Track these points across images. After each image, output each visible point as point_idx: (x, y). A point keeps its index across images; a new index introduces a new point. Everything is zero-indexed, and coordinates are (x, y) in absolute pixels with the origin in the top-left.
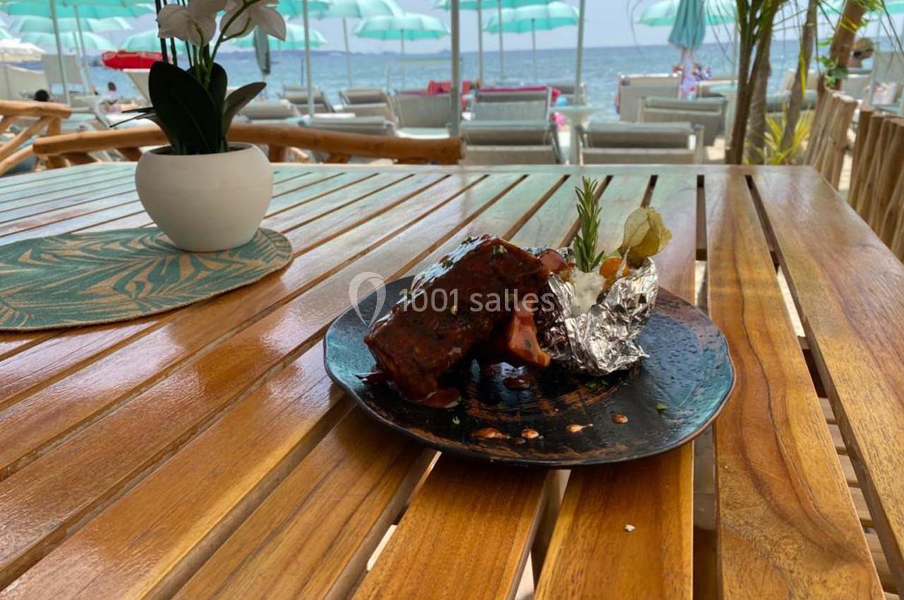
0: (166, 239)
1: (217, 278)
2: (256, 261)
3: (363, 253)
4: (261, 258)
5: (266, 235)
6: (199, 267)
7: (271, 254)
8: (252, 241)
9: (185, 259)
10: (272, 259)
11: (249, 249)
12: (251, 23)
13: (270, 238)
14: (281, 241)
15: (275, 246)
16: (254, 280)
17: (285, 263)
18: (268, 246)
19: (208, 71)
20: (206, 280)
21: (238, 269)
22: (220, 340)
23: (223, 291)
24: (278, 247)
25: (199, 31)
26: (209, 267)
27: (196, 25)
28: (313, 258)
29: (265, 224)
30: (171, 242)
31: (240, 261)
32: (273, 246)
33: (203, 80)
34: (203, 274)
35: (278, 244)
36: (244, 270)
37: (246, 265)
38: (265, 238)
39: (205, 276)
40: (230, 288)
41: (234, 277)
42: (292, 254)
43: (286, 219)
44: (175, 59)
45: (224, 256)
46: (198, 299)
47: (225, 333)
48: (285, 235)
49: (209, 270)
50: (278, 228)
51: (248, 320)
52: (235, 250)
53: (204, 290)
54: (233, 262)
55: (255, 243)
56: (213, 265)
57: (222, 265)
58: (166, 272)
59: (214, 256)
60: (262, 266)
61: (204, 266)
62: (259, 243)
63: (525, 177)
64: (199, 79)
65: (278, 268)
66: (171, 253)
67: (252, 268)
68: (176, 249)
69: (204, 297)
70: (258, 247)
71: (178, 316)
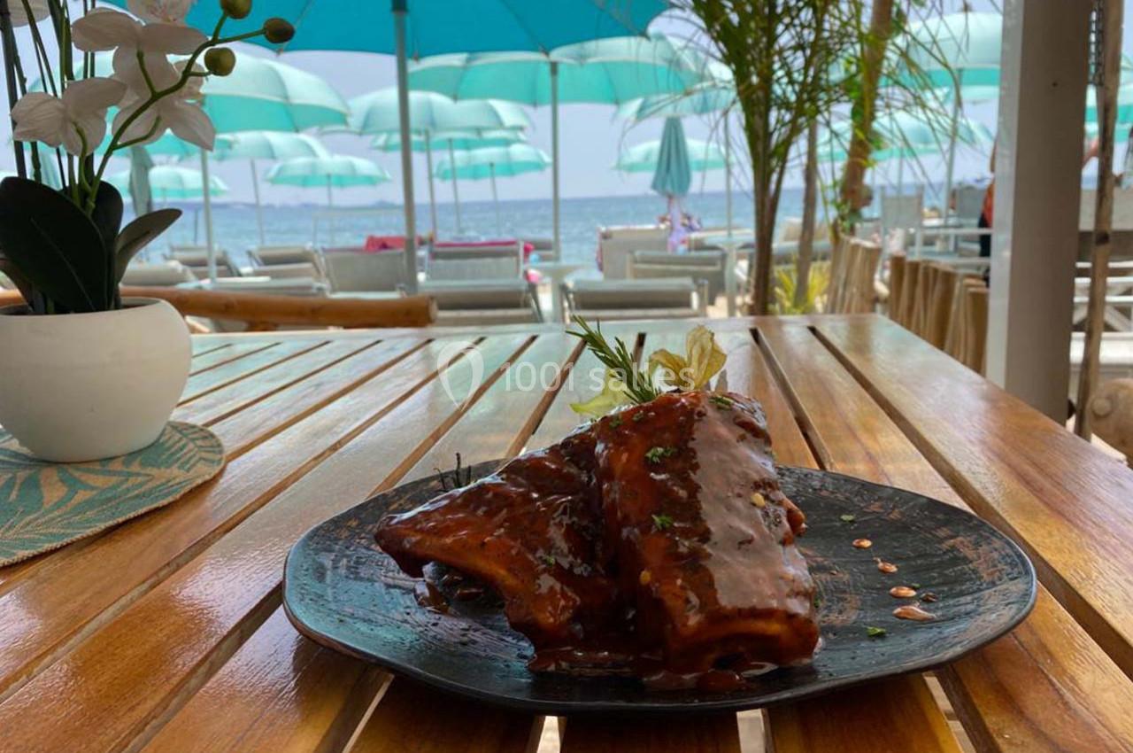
0: (14, 445)
1: (109, 500)
2: (168, 471)
3: (334, 448)
4: (176, 465)
5: (180, 432)
6: (73, 485)
7: (191, 458)
8: (159, 439)
9: (51, 475)
10: (194, 465)
11: (152, 453)
12: (161, 124)
13: (186, 436)
14: (205, 438)
15: (196, 446)
16: (170, 499)
17: (217, 469)
18: (184, 446)
19: (93, 191)
20: (90, 504)
21: (141, 485)
22: (123, 601)
23: (120, 520)
24: (201, 447)
25: (80, 132)
26: (91, 482)
27: (75, 124)
28: (259, 460)
29: (177, 415)
30: (25, 450)
31: (143, 472)
32: (191, 445)
33: (84, 204)
34: (82, 496)
35: (199, 443)
36: (150, 485)
37: (151, 478)
38: (178, 436)
39: (87, 497)
40: (132, 515)
41: (137, 496)
42: (224, 456)
43: (205, 408)
44: (37, 174)
45: (116, 466)
46: (78, 536)
47: (132, 589)
48: (211, 429)
49: (93, 488)
50: (198, 419)
51: (168, 564)
52: (132, 455)
53: (88, 521)
54: (130, 474)
55: (163, 444)
56: (99, 481)
57: (114, 480)
58: (17, 496)
59: (97, 467)
60: (179, 477)
61: (82, 482)
62: (167, 445)
63: (534, 338)
64: (77, 203)
65: (207, 477)
66: (26, 467)
67: (164, 480)
68: (32, 460)
69: (89, 532)
70: (169, 449)
71: (43, 568)
